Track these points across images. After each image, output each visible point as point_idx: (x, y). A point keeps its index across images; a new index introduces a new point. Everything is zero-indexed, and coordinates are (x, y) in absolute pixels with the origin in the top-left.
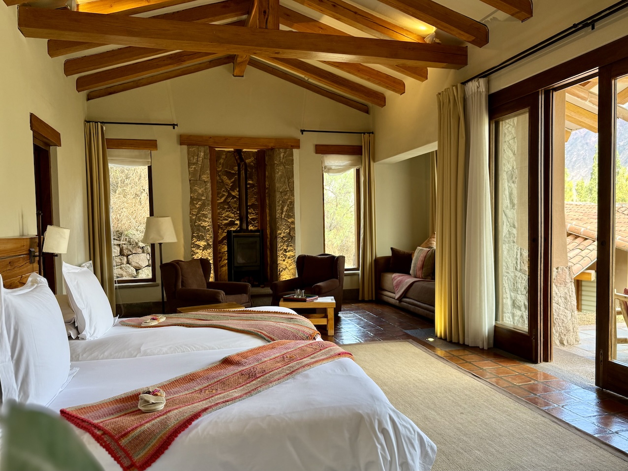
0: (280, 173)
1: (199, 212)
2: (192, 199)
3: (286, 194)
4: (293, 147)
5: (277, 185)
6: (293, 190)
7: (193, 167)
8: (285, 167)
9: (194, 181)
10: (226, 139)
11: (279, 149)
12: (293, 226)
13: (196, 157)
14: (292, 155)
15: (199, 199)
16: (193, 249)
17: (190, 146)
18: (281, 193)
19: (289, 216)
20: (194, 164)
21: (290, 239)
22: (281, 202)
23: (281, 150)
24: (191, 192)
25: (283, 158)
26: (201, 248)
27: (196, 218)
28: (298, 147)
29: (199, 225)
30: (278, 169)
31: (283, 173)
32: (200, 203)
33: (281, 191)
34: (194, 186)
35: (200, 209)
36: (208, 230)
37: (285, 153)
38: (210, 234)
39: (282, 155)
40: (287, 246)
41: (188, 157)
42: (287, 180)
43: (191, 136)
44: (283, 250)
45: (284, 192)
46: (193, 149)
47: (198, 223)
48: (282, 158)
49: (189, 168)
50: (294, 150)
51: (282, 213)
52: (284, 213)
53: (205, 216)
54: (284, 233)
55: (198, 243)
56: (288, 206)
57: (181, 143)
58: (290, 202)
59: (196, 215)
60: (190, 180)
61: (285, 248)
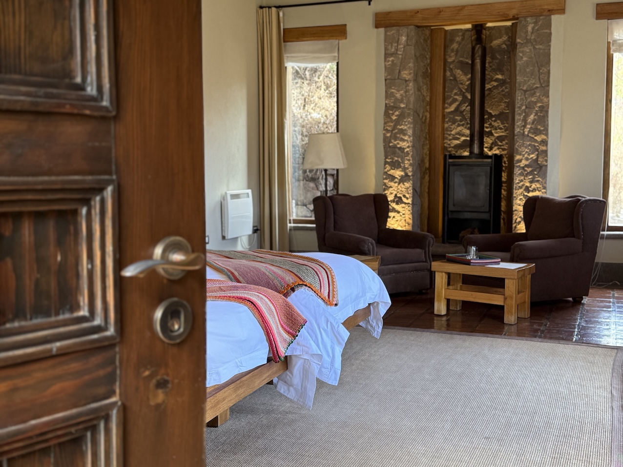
0: (525, 59)
1: (394, 128)
2: (387, 107)
3: (535, 93)
4: (551, 12)
5: (519, 79)
6: (548, 86)
7: (391, 59)
8: (534, 48)
9: (392, 80)
10: (440, 12)
11: (525, 17)
12: (544, 148)
13: (396, 45)
14: (549, 26)
15: (396, 108)
16: (385, 181)
17: (388, 29)
18: (525, 91)
19: (537, 132)
20: (392, 55)
21: (538, 170)
22: (524, 107)
23: (529, 19)
24: (386, 97)
25: (532, 33)
26: (396, 180)
27: (391, 136)
28: (562, 11)
29: (395, 147)
30: (523, 52)
31: (531, 58)
32: (397, 113)
33: (525, 88)
34: (391, 88)
35: (398, 122)
36: (408, 153)
37: (536, 23)
38: (409, 160)
39: (530, 28)
40: (531, 182)
41: (385, 45)
42: (536, 69)
43: (390, 13)
44: (524, 188)
45: (530, 90)
46: (393, 32)
47: (394, 142)
48: (529, 33)
49: (385, 61)
50: (553, 17)
51: (524, 126)
52: (529, 126)
53: (403, 132)
54: (527, 159)
55: (392, 172)
56: (536, 114)
57: (377, 26)
58: (540, 107)
59: (392, 131)
60: (386, 80)
61: (528, 184)
